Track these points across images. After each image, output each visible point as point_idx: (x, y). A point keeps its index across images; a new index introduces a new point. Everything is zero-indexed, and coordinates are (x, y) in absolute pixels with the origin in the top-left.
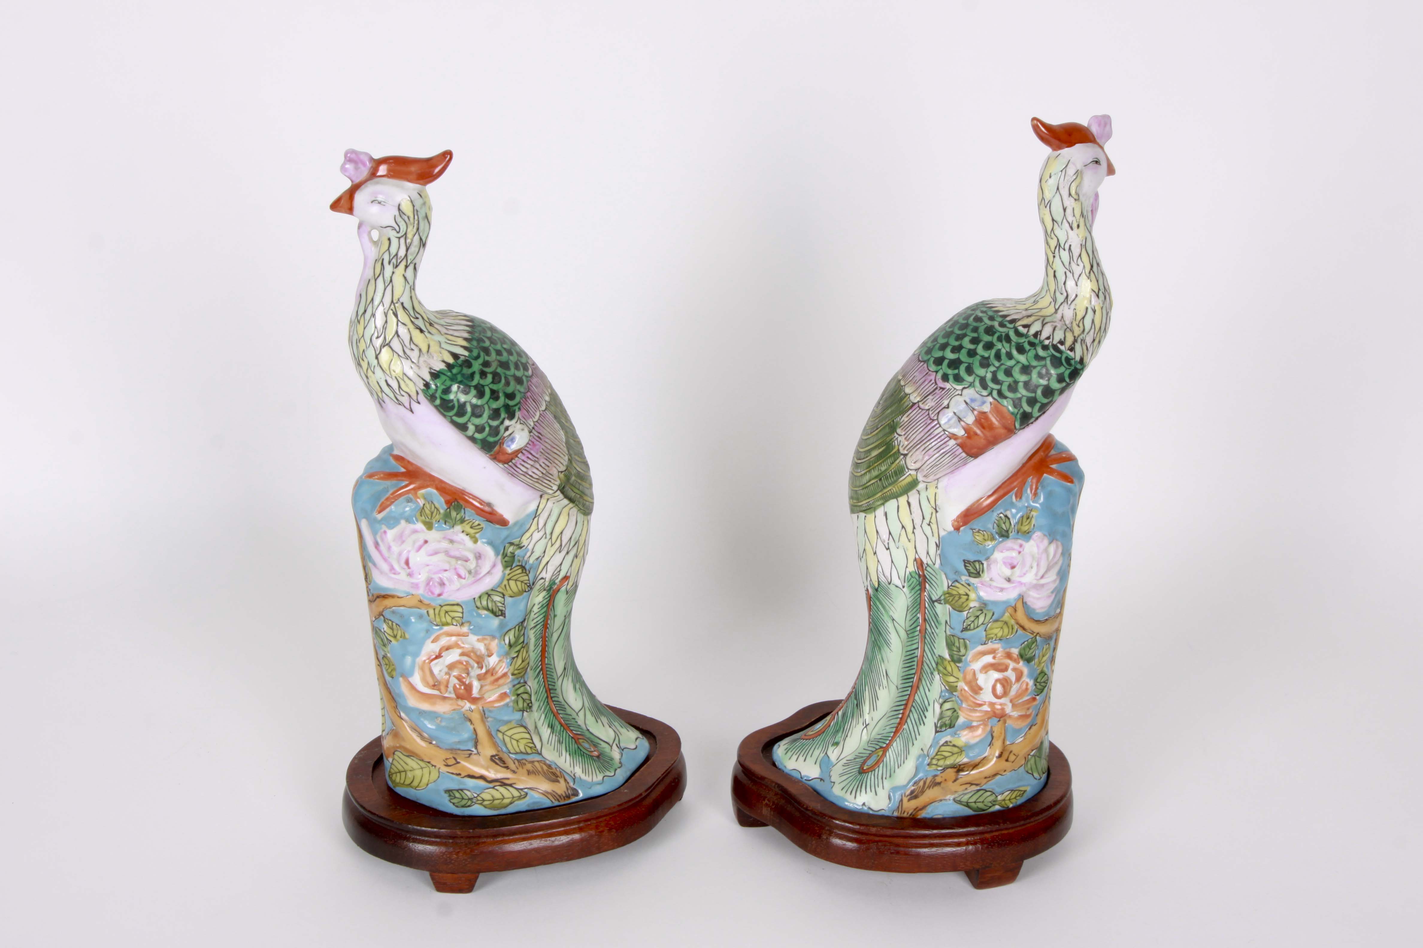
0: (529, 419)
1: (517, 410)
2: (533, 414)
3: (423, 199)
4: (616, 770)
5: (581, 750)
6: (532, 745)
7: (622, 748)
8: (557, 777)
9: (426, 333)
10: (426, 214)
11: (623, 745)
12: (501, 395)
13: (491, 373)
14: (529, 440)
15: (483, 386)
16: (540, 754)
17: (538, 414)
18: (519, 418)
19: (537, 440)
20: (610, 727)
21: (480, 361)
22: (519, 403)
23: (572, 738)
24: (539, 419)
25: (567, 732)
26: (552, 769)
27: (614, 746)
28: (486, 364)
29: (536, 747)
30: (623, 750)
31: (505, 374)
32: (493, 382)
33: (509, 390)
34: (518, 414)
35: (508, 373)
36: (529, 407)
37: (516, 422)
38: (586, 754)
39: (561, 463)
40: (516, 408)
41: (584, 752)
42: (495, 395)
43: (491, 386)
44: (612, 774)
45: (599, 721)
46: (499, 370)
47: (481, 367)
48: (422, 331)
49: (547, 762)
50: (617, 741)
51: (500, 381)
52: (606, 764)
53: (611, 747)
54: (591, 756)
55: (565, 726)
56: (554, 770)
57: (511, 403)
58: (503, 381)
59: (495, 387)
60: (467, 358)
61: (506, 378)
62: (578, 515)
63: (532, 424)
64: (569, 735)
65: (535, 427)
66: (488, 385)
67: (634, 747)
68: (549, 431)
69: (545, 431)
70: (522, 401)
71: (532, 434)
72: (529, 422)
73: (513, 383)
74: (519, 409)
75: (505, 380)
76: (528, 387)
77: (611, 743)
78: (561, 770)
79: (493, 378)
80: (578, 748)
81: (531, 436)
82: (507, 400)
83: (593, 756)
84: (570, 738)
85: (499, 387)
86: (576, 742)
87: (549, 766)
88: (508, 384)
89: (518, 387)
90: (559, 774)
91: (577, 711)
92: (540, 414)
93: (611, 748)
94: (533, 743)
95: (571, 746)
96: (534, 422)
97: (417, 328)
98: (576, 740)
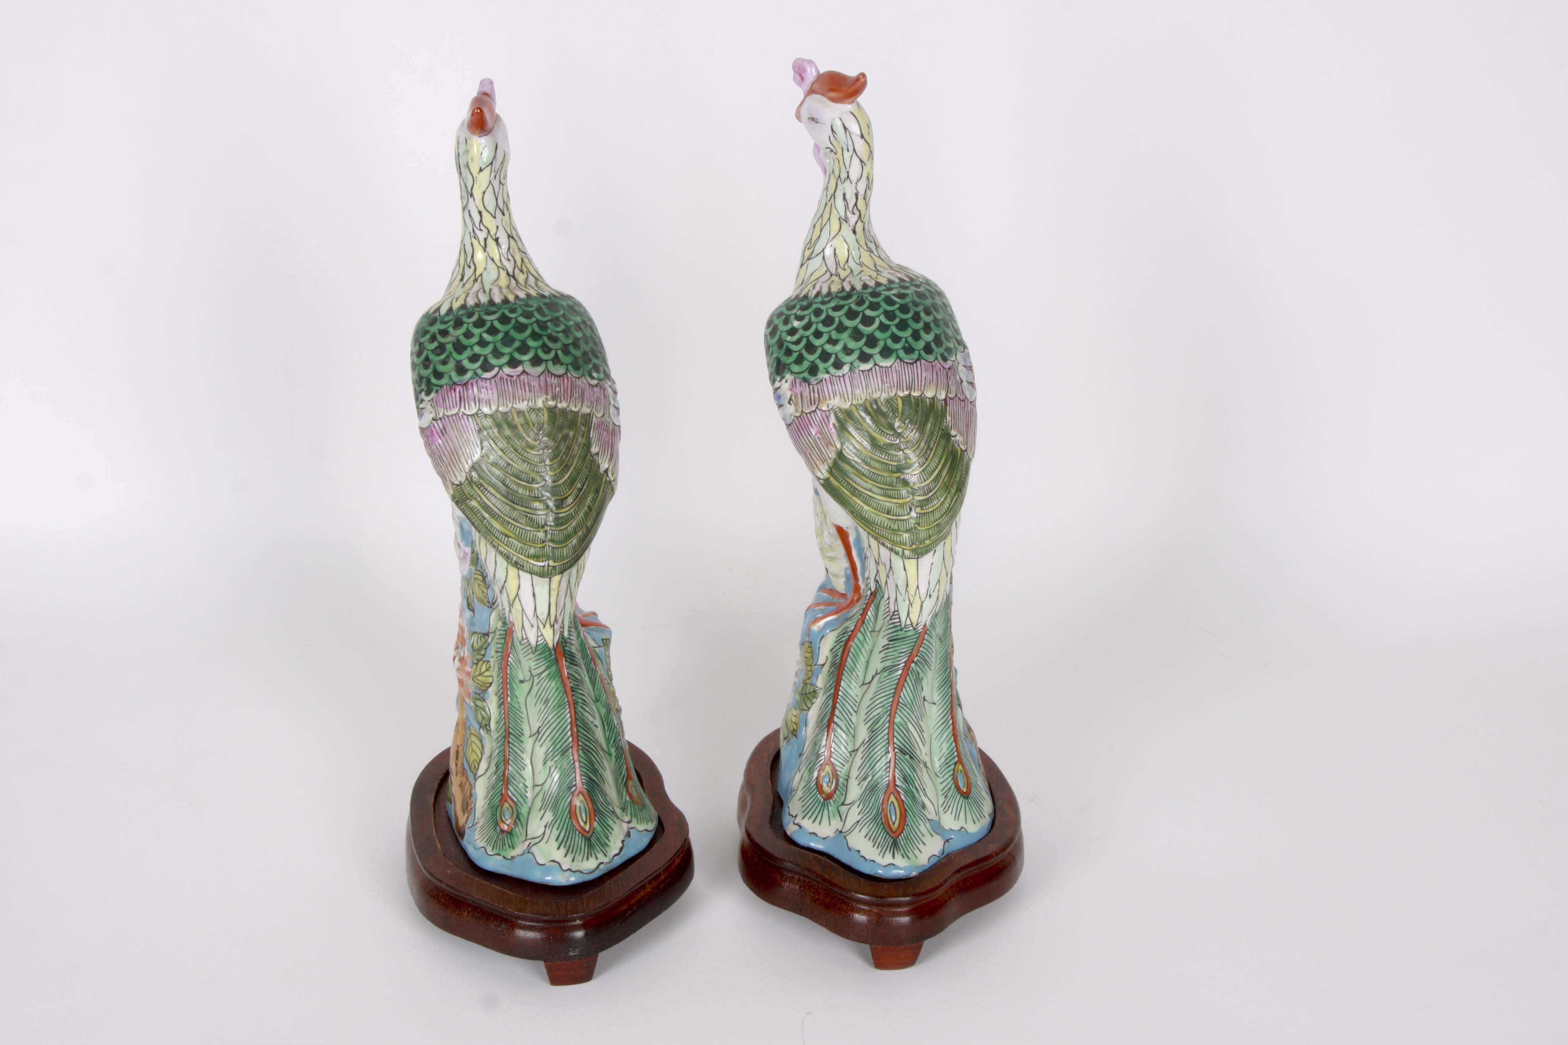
0: (441, 407)
1: (434, 390)
2: (448, 406)
3: (467, 146)
4: (499, 855)
5: (497, 810)
6: (477, 766)
7: (530, 851)
8: (467, 809)
9: (462, 283)
10: (468, 163)
11: (534, 849)
12: (431, 366)
13: (440, 343)
14: (429, 426)
15: (424, 348)
16: (476, 779)
17: (454, 411)
18: (433, 399)
19: (437, 433)
20: (545, 827)
21: (443, 327)
22: (441, 386)
23: (502, 794)
24: (452, 416)
25: (502, 785)
26: (470, 799)
27: (528, 842)
28: (444, 333)
29: (477, 770)
30: (528, 852)
31: (451, 353)
32: (432, 351)
33: (441, 368)
34: (433, 395)
35: (455, 355)
36: (448, 397)
37: (429, 401)
38: (496, 818)
39: (455, 476)
40: (435, 388)
41: (496, 814)
42: (427, 363)
43: (430, 353)
44: (490, 853)
45: (542, 812)
46: (449, 347)
47: (437, 331)
48: (462, 280)
49: (473, 791)
50: (534, 841)
51: (439, 355)
52: (500, 842)
53: (526, 840)
54: (497, 823)
55: (506, 780)
56: (470, 802)
57: (433, 380)
58: (443, 357)
59: (432, 356)
60: (438, 317)
61: (448, 356)
62: (497, 556)
63: (441, 415)
64: (502, 790)
65: (443, 419)
66: (428, 350)
67: (541, 862)
68: (457, 435)
69: (452, 432)
70: (445, 387)
71: (434, 422)
72: (439, 410)
73: (451, 365)
74: (437, 391)
75: (445, 358)
76: (467, 382)
77: (529, 837)
78: (473, 808)
79: (436, 348)
80: (498, 807)
81: (432, 423)
82: (432, 375)
83: (498, 825)
84: (501, 792)
85: (435, 358)
86: (501, 800)
87: (471, 795)
88: (444, 362)
89: (454, 374)
90: (469, 808)
91: (535, 784)
92: (457, 414)
93: (524, 841)
94: (479, 765)
95: (495, 798)
96: (444, 414)
97: (462, 275)
98: (503, 800)
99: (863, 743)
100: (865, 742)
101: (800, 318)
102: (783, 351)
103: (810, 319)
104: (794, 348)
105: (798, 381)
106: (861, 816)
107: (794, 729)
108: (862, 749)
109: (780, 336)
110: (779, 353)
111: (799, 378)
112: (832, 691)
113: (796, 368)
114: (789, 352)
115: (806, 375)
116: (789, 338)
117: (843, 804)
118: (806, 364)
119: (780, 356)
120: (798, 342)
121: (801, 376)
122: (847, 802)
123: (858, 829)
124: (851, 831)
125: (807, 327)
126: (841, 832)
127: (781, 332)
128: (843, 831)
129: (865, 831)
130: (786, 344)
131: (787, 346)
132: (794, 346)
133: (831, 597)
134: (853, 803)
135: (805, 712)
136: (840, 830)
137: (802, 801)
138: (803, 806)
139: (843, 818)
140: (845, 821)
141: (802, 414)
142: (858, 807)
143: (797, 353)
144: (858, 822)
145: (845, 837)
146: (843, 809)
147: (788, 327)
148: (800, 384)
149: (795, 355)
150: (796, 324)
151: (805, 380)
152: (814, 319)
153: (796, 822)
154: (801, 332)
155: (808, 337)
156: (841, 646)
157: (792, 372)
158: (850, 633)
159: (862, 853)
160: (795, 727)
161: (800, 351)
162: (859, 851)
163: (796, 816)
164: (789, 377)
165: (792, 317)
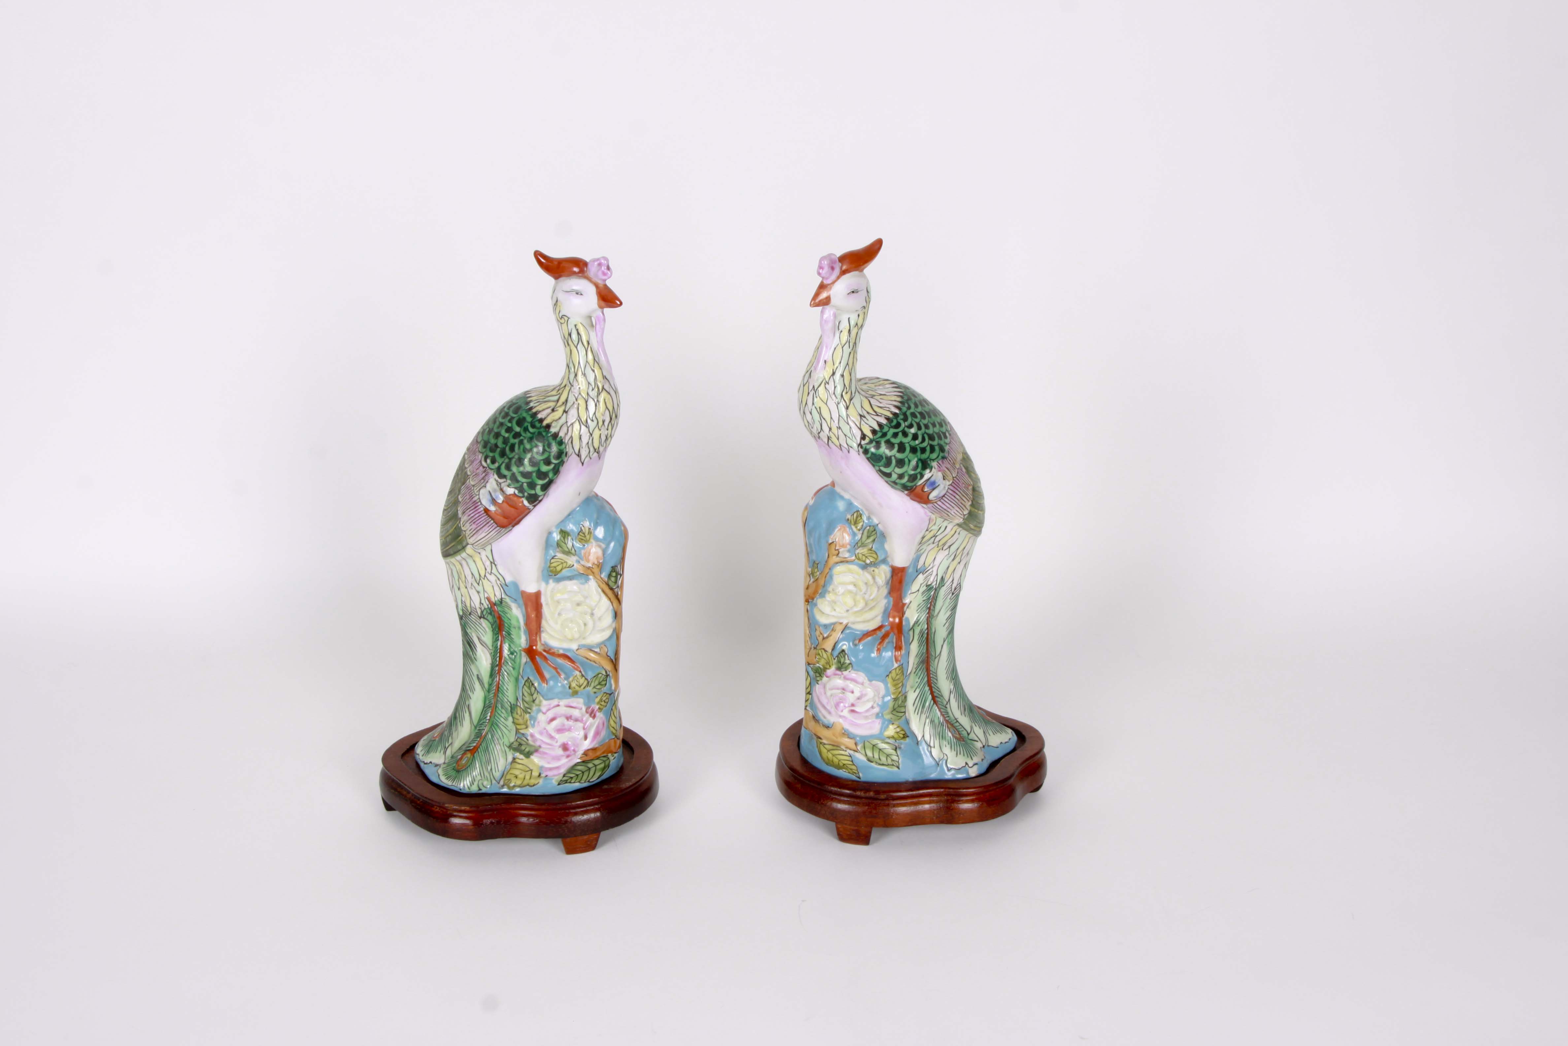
99: (951, 692)
100: (952, 690)
101: (911, 426)
102: (919, 453)
103: (916, 422)
104: (925, 444)
105: (940, 462)
106: (982, 728)
107: (904, 735)
108: (952, 696)
109: (910, 445)
110: (917, 456)
111: (940, 460)
112: (926, 679)
113: (934, 456)
114: (923, 450)
115: (941, 454)
116: (917, 442)
117: (968, 734)
118: (937, 448)
119: (919, 457)
120: (923, 440)
121: (940, 457)
122: (969, 731)
123: (988, 735)
124: (987, 740)
125: (919, 428)
126: (984, 746)
127: (908, 443)
128: (984, 745)
129: (991, 733)
130: (918, 447)
131: (920, 448)
132: (923, 444)
133: (875, 636)
134: (972, 727)
135: (903, 718)
136: (982, 746)
137: (960, 754)
138: (964, 755)
139: (977, 739)
140: (980, 740)
141: (954, 480)
142: (976, 726)
143: (929, 446)
144: (984, 732)
145: (988, 746)
146: (971, 737)
147: (910, 437)
148: (943, 463)
149: (928, 449)
150: (913, 431)
151: (943, 458)
152: (917, 420)
153: (971, 765)
154: (920, 433)
155: (925, 433)
156: (924, 645)
157: (933, 460)
158: (926, 632)
159: (1004, 742)
160: (903, 732)
161: (928, 444)
162: (1001, 743)
163: (966, 764)
164: (934, 464)
165: (906, 429)
